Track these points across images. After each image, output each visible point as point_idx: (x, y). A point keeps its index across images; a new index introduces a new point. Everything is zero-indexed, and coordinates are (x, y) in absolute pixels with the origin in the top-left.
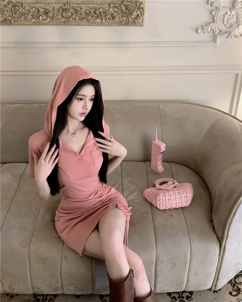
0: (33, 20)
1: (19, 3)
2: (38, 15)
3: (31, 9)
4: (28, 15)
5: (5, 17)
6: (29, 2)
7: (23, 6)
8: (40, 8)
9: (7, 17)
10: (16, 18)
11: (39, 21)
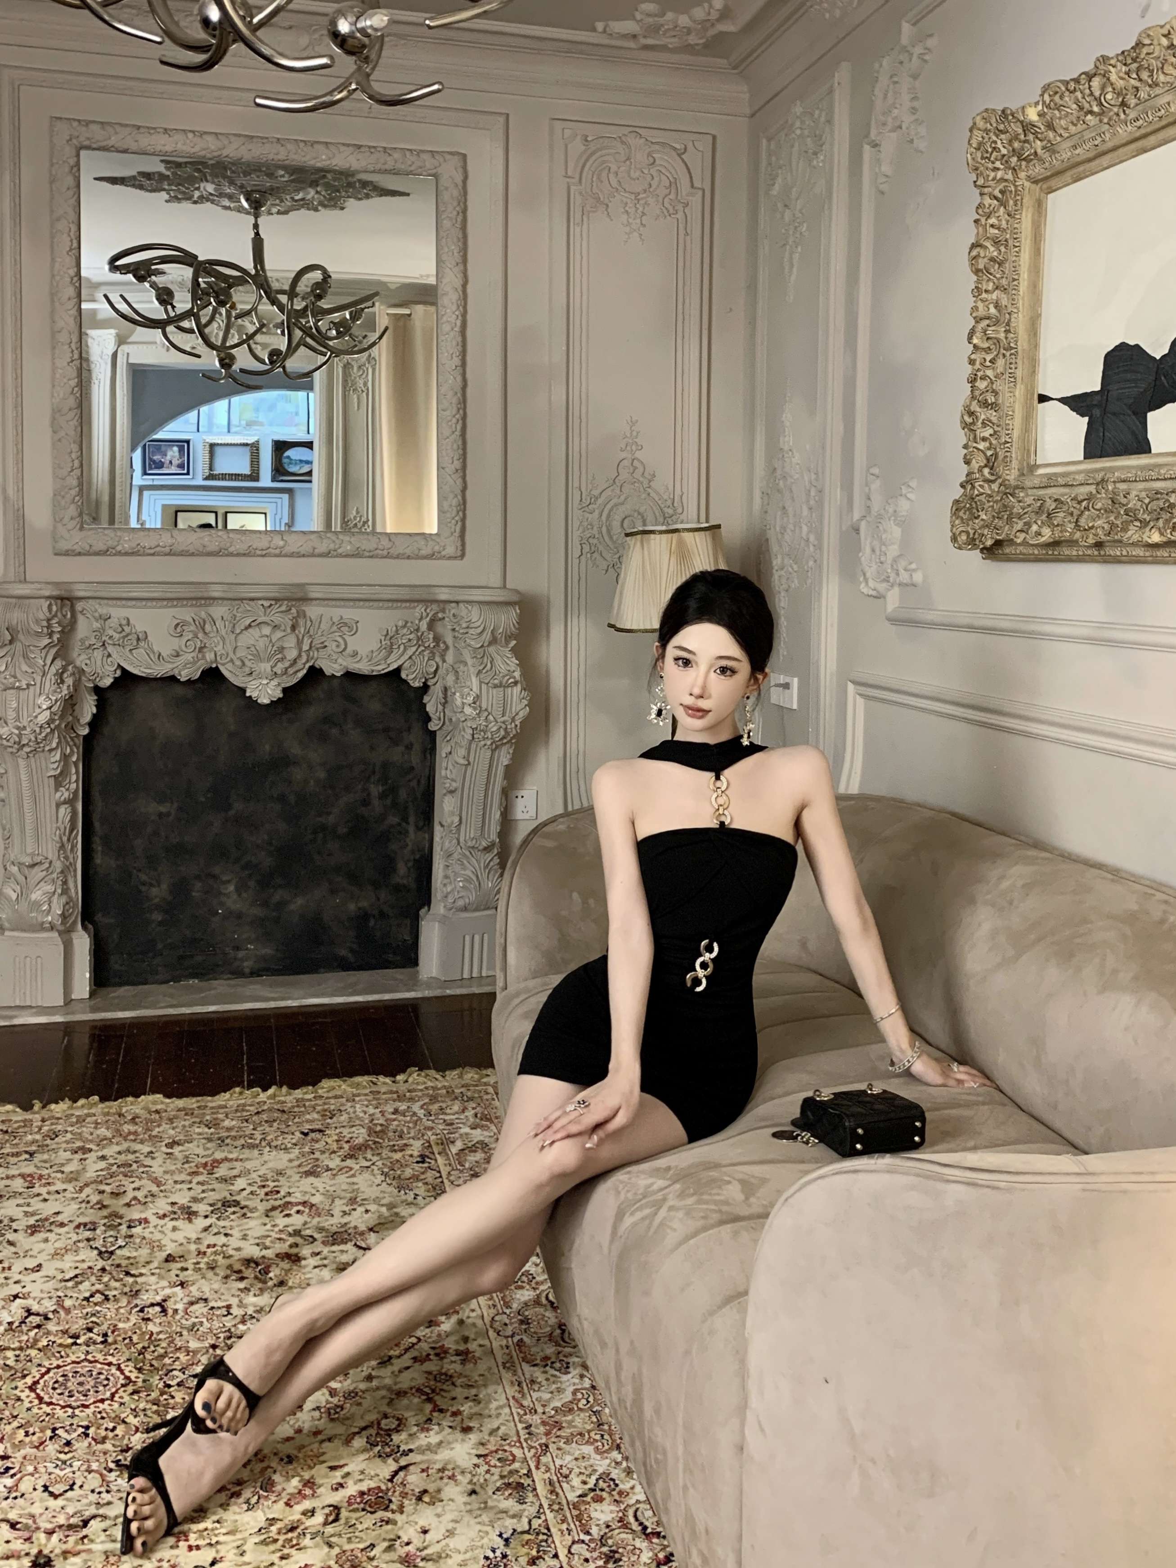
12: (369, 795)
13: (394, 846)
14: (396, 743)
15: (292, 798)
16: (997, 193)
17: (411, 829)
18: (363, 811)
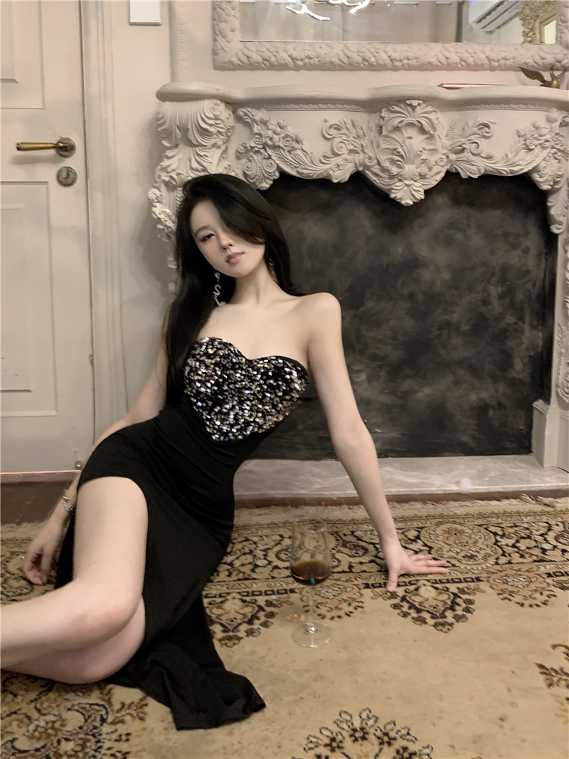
12: (489, 295)
13: (510, 343)
14: (514, 246)
15: (420, 298)
17: (527, 328)
18: (483, 310)
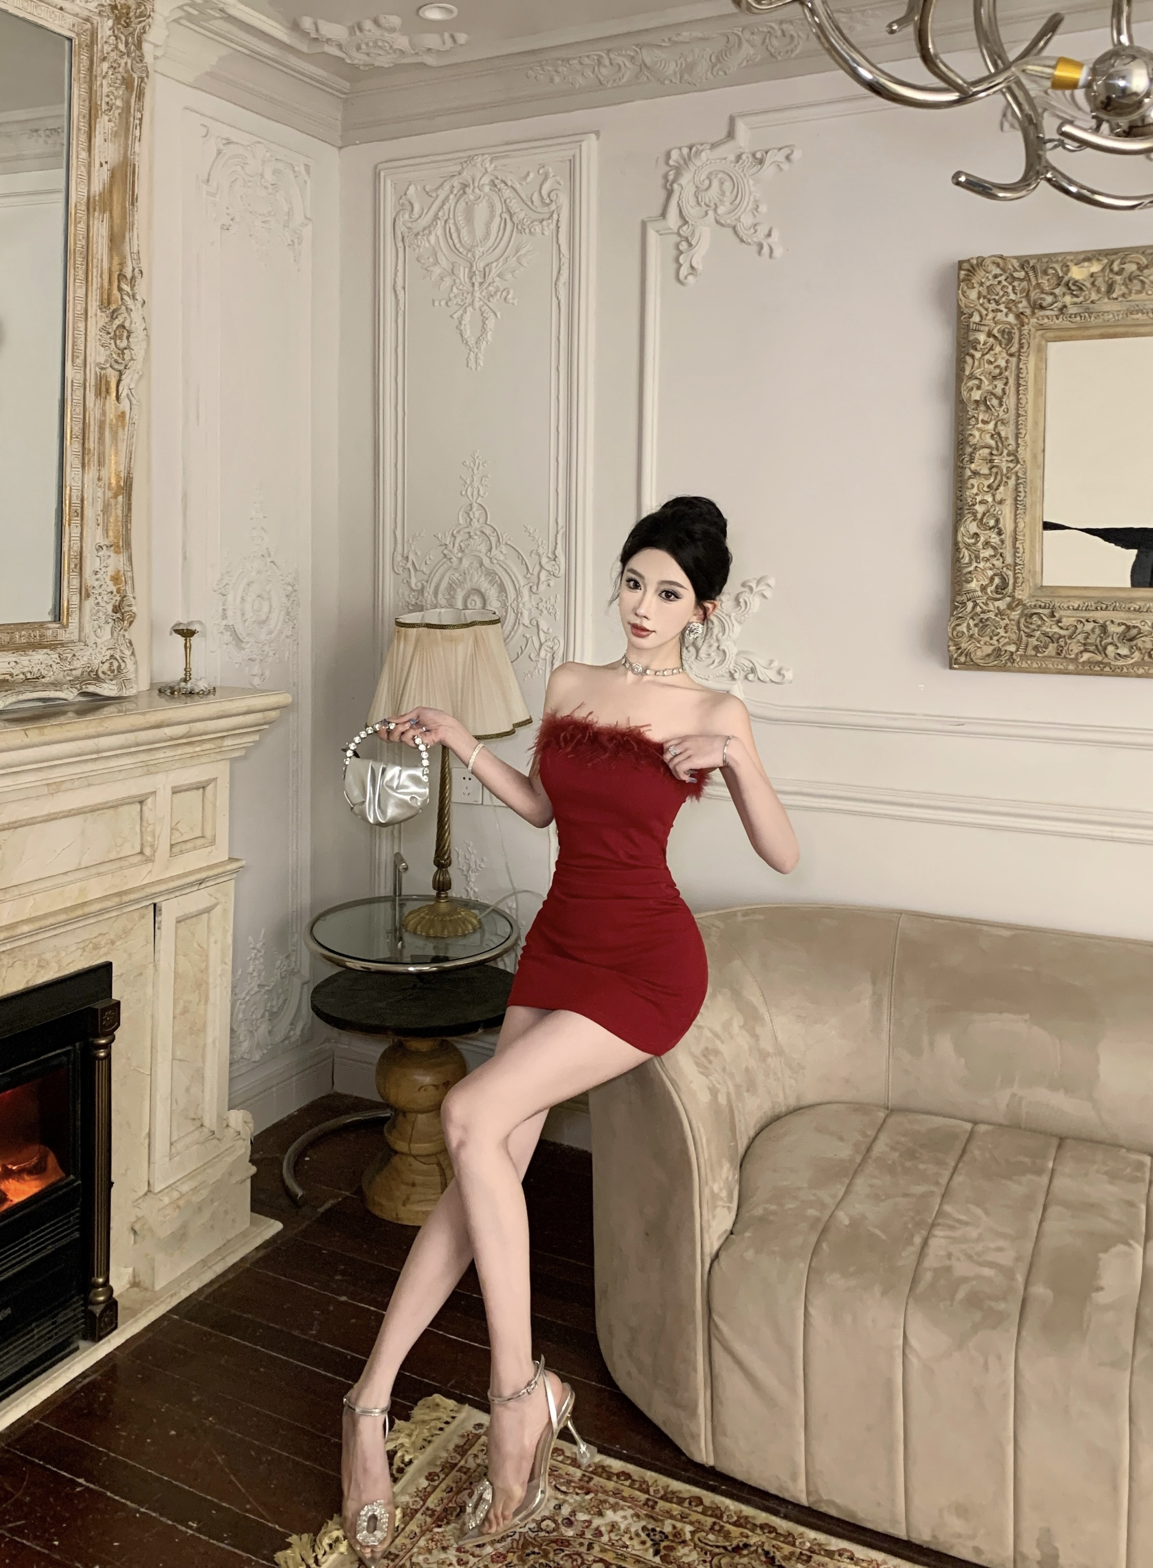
0: (1086, 656)
1: (1044, 608)
2: (1103, 643)
3: (1080, 626)
4: (1068, 641)
5: (996, 643)
6: (1076, 606)
7: (1054, 616)
8: (1108, 623)
9: (1004, 645)
10: (1030, 648)
11: (1106, 660)
16: (995, 332)
